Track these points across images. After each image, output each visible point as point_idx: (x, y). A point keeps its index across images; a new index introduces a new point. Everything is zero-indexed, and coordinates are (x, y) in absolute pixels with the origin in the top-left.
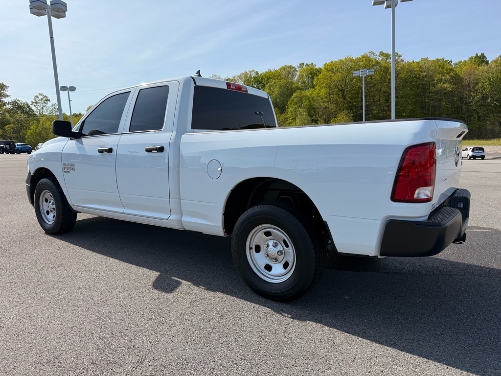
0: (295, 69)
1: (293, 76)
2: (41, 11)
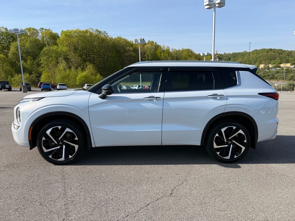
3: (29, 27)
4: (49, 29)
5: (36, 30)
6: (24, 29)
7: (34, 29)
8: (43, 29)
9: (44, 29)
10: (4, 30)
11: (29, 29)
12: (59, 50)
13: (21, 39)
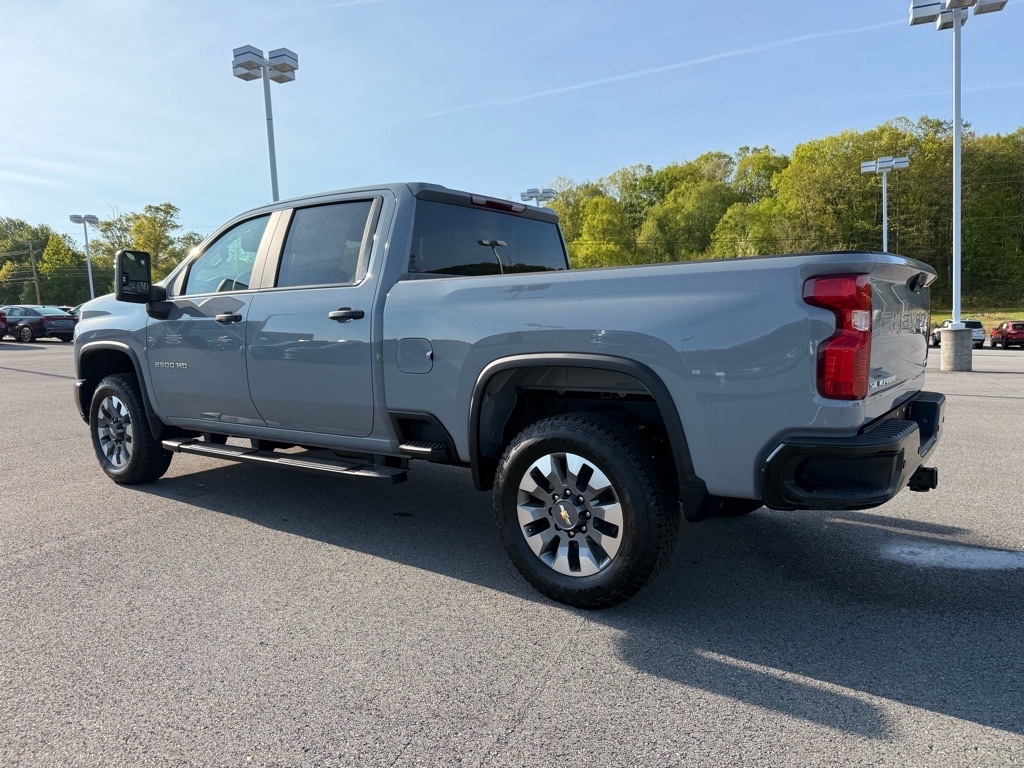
0: (730, 159)
1: (727, 173)
2: (252, 72)
3: (705, 153)
4: (767, 147)
5: (725, 156)
6: (692, 159)
7: (719, 156)
8: (747, 148)
9: (751, 149)
10: (641, 174)
11: (707, 159)
12: (775, 210)
13: (676, 193)
